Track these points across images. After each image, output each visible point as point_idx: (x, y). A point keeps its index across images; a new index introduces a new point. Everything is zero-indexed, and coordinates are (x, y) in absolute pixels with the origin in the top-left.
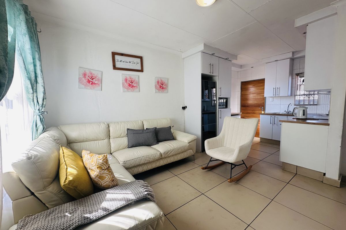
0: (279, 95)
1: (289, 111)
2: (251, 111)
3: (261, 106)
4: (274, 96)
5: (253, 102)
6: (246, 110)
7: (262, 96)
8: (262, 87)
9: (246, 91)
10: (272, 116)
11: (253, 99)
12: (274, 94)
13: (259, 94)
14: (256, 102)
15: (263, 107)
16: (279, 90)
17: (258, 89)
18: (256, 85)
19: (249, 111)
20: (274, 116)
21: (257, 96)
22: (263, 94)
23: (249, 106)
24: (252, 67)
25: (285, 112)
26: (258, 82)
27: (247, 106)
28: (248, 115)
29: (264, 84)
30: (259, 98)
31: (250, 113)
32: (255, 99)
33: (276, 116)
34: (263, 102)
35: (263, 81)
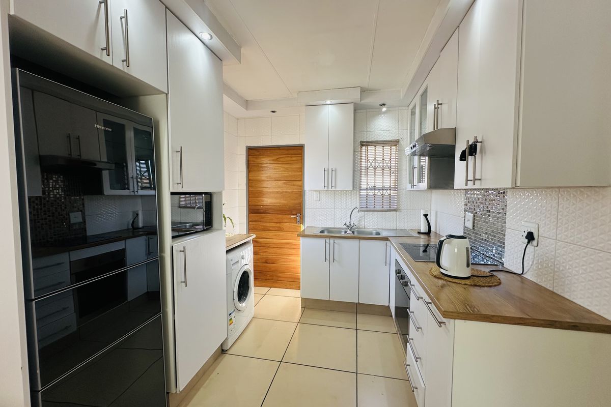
0: (335, 187)
1: (352, 224)
2: (274, 225)
3: (295, 212)
4: (326, 188)
5: (278, 201)
6: (262, 220)
7: (296, 187)
8: (297, 166)
9: (259, 171)
10: (328, 240)
11: (278, 193)
12: (326, 185)
13: (288, 181)
14: (283, 201)
15: (299, 214)
16: (336, 173)
17: (287, 169)
18: (281, 160)
19: (268, 224)
20: (332, 241)
21: (284, 185)
22: (299, 183)
23: (267, 211)
24: (273, 112)
25: (345, 227)
26: (286, 152)
27: (262, 211)
28: (266, 233)
29: (300, 158)
30: (289, 192)
31: (271, 228)
32: (281, 193)
33: (337, 241)
34: (300, 201)
35: (301, 149)
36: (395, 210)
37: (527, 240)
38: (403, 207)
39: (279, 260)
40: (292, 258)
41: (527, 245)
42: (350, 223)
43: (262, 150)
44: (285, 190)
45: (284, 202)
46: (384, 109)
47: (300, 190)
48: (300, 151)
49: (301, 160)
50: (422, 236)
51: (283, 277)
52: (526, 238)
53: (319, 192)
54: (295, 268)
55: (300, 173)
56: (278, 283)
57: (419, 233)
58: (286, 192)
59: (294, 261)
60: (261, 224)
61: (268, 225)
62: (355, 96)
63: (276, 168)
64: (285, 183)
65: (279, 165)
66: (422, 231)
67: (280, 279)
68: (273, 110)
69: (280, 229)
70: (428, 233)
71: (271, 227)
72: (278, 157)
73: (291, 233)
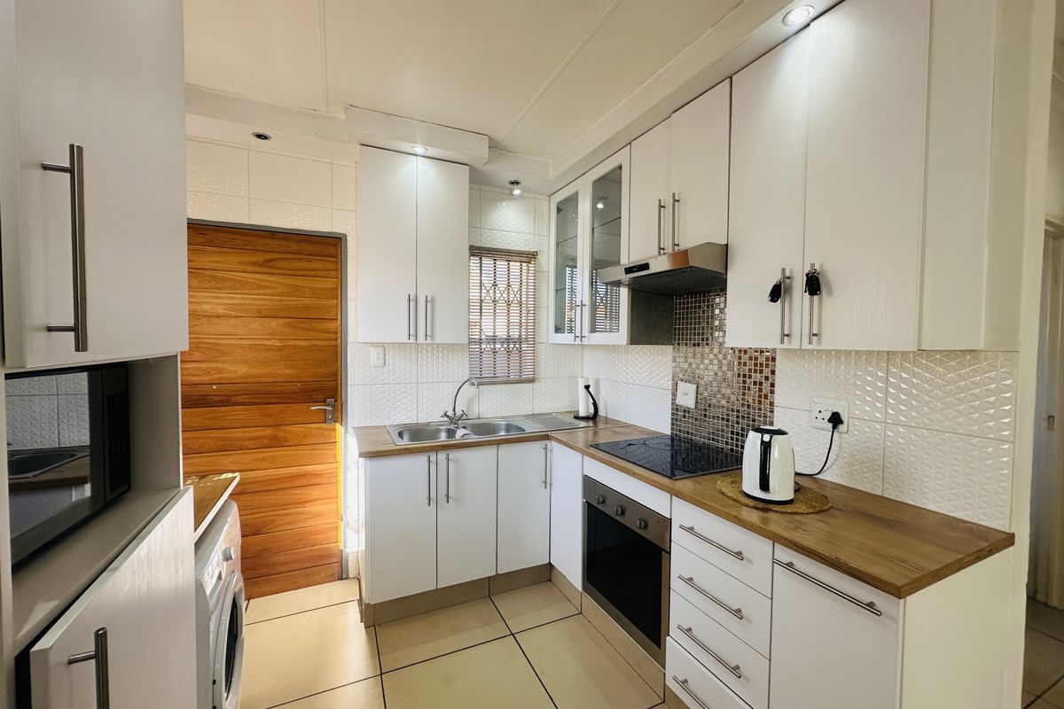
0: (432, 337)
1: (459, 412)
3: (320, 396)
4: (412, 339)
6: (218, 423)
7: (321, 335)
8: (325, 283)
11: (268, 349)
12: (412, 331)
13: (299, 318)
15: (329, 401)
16: (433, 308)
17: (296, 289)
18: (278, 264)
19: (236, 434)
20: (443, 455)
21: (287, 330)
22: (330, 325)
23: (234, 399)
24: (260, 136)
25: (446, 419)
26: (294, 247)
27: (217, 398)
28: (232, 458)
29: (331, 266)
30: (304, 347)
31: (247, 443)
32: (280, 349)
33: (454, 455)
34: (333, 369)
35: (336, 245)
36: (532, 381)
37: (831, 425)
38: (543, 372)
39: (273, 521)
40: (310, 508)
41: (833, 432)
42: (454, 410)
43: (217, 231)
44: (293, 343)
45: (288, 371)
46: (517, 192)
47: (333, 343)
48: (332, 250)
49: (337, 270)
50: (582, 424)
51: (286, 563)
52: (829, 421)
53: (384, 347)
54: (321, 532)
55: (334, 301)
56: (269, 581)
57: (577, 418)
58: (294, 347)
59: (318, 515)
60: (214, 434)
61: (239, 435)
62: (478, 151)
63: (264, 283)
64: (290, 324)
65: (272, 278)
66: (582, 413)
67: (278, 569)
68: (261, 131)
69: (277, 443)
70: (594, 417)
71: (249, 439)
72: (268, 256)
73: (308, 447)
